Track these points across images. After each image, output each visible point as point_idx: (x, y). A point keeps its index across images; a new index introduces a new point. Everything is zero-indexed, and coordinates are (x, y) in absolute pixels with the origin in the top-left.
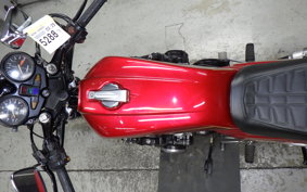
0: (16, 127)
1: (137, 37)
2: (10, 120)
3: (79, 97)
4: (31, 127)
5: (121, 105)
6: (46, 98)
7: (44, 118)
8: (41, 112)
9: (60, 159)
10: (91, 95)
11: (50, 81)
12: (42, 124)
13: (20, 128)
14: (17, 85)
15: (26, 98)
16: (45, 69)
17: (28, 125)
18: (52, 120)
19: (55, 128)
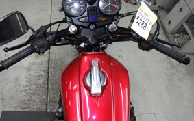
0: (63, 9)
1: (145, 91)
2: (67, 5)
3: (93, 53)
4: (64, 21)
5: (89, 89)
6: (89, 27)
7: (73, 29)
8: (77, 26)
9: (40, 47)
10: (95, 63)
11: (102, 29)
12: (68, 28)
13: (63, 12)
14: (95, 5)
15: (86, 13)
16: (111, 23)
17: (66, 18)
18: (72, 35)
19: (66, 39)
